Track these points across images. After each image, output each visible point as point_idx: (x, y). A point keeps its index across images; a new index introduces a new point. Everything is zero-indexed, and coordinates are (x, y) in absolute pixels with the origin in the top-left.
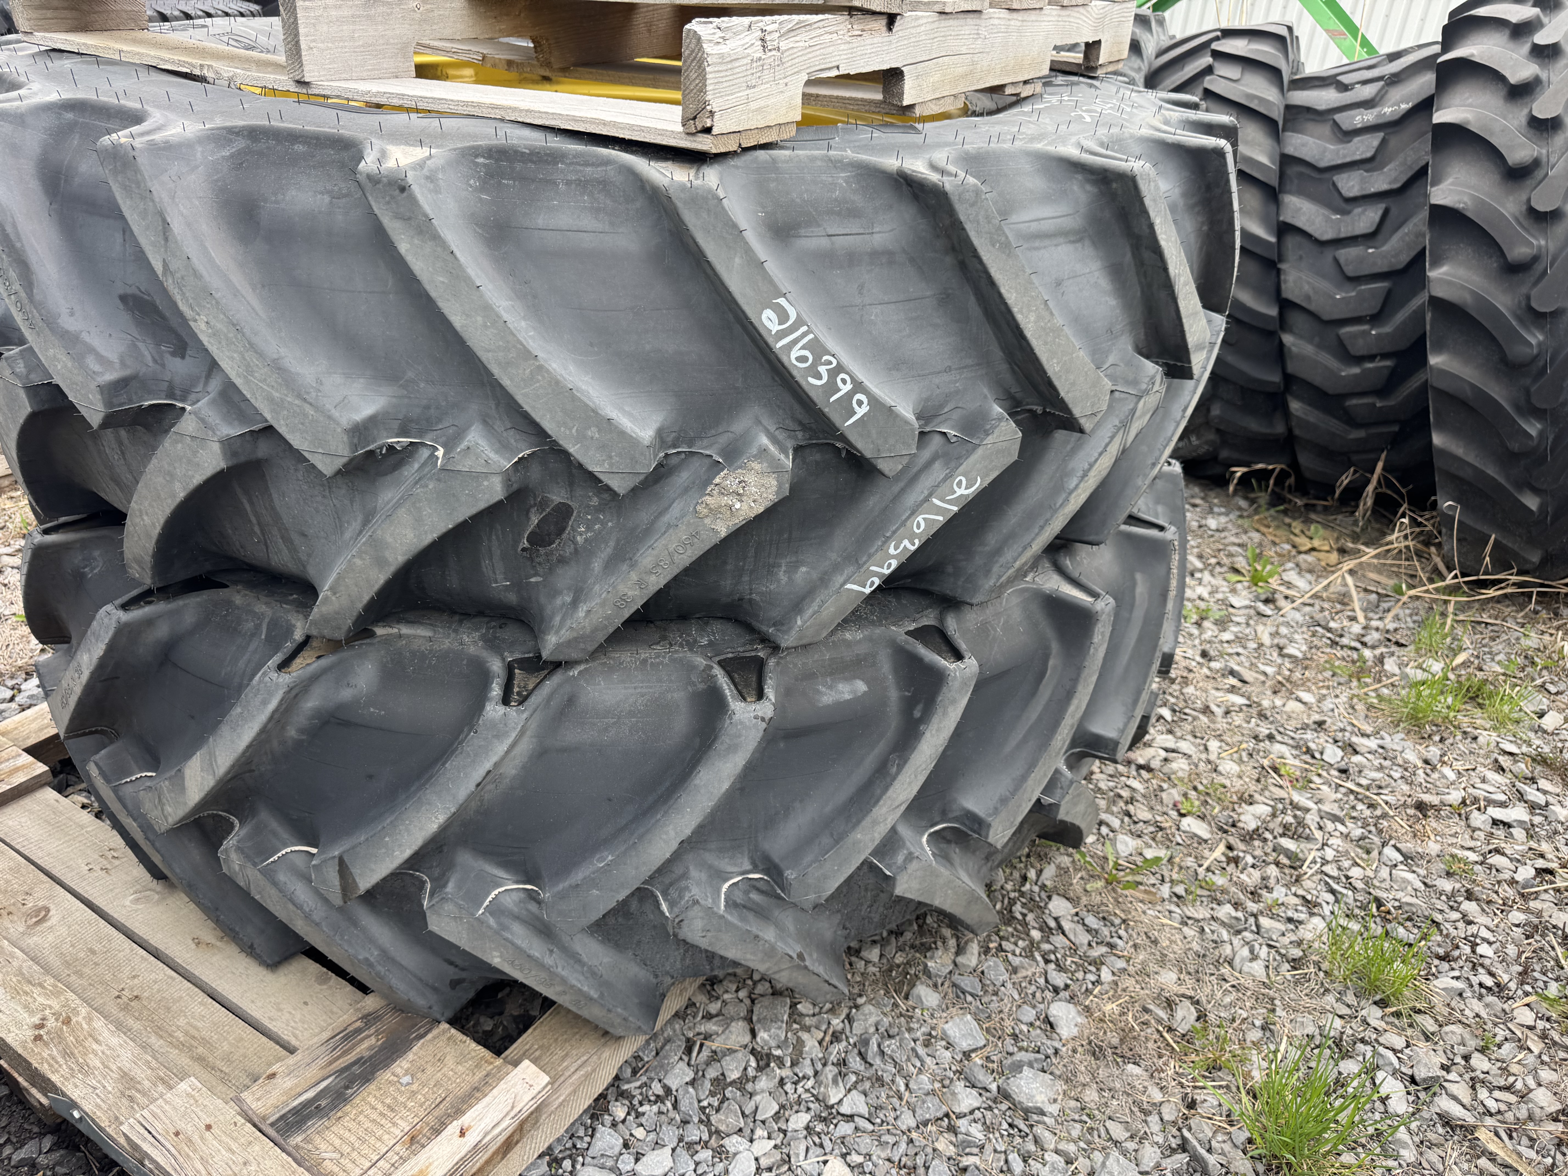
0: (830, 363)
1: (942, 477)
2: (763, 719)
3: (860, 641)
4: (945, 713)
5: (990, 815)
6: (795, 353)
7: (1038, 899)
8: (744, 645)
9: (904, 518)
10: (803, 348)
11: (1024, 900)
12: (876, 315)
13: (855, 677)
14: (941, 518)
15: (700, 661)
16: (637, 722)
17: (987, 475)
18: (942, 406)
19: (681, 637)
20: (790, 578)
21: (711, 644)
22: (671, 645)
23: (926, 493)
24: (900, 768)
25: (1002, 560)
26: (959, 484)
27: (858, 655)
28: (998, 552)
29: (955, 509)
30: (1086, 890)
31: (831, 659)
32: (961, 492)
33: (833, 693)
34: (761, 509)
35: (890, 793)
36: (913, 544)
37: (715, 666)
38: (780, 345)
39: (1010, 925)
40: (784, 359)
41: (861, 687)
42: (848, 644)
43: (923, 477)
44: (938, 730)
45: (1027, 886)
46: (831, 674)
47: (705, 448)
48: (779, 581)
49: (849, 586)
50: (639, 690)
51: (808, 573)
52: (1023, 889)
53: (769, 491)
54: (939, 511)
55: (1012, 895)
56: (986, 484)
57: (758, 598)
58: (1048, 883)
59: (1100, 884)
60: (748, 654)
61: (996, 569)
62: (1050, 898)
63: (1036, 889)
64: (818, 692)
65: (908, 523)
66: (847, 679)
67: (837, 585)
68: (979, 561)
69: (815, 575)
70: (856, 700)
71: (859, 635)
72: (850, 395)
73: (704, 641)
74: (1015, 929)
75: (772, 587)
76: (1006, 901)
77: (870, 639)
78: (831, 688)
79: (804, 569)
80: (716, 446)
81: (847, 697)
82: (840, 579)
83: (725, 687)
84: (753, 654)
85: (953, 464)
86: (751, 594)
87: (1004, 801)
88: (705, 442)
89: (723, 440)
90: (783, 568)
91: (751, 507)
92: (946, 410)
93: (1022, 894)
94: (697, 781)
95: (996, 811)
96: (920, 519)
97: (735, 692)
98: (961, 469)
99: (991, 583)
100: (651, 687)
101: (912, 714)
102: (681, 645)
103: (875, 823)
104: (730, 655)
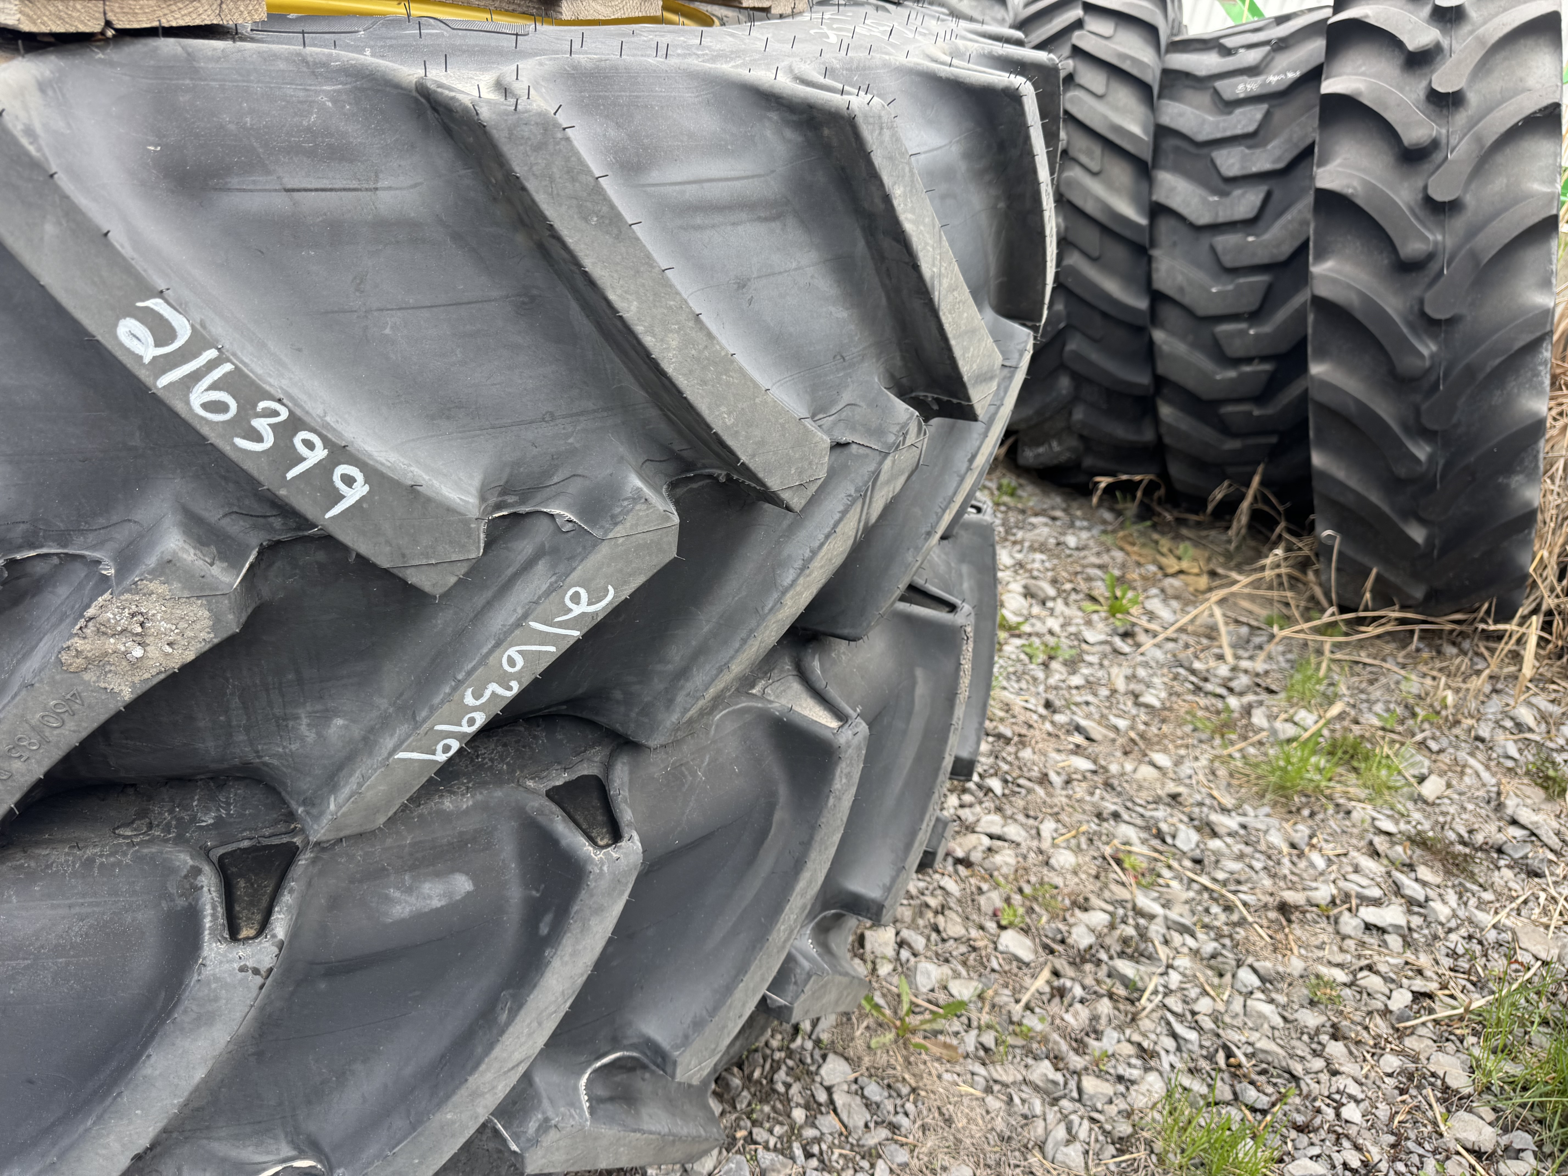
0: (276, 414)
1: (544, 587)
2: (256, 971)
3: (466, 812)
4: (585, 929)
5: (677, 1047)
6: (198, 397)
7: (809, 1061)
8: (276, 822)
9: (485, 650)
10: (214, 387)
11: (790, 1063)
12: (394, 327)
13: (453, 871)
14: (552, 649)
15: (184, 859)
16: (67, 964)
17: (625, 583)
18: (547, 473)
19: (171, 811)
20: (319, 735)
21: (219, 822)
22: (150, 826)
23: (520, 611)
24: (514, 1013)
25: (689, 686)
26: (576, 598)
27: (461, 834)
28: (683, 673)
29: (576, 634)
30: (869, 1047)
31: (412, 845)
32: (583, 608)
33: (413, 900)
34: (190, 656)
35: (497, 1052)
36: (510, 688)
37: (207, 869)
38: (163, 381)
39: (768, 1102)
40: (179, 406)
41: (462, 884)
42: (446, 817)
43: (519, 586)
44: (574, 954)
45: (799, 1041)
46: (413, 868)
47: (93, 548)
48: (302, 739)
49: (401, 755)
50: (77, 910)
51: (346, 727)
52: (793, 1046)
53: (198, 626)
54: (545, 638)
55: (778, 1055)
56: (626, 594)
57: (275, 762)
58: (825, 1037)
59: (890, 1036)
60: (276, 841)
61: (680, 698)
62: (824, 1057)
63: (809, 1045)
64: (388, 899)
65: (491, 660)
66: (438, 875)
67: (385, 753)
68: (658, 685)
69: (357, 732)
70: (452, 907)
71: (467, 802)
72: (325, 468)
73: (209, 820)
74: (774, 1108)
75: (293, 747)
76: (767, 1066)
77: (484, 807)
78: (409, 890)
79: (339, 722)
80: (110, 545)
81: (436, 903)
82: (389, 743)
83: (208, 910)
84: (285, 839)
85: (561, 568)
86: (260, 757)
87: (698, 1025)
88: (91, 538)
89: (122, 534)
90: (305, 721)
91: (167, 654)
92: (556, 479)
93: (790, 1054)
94: (148, 1071)
95: (686, 1041)
96: (512, 652)
97: (222, 920)
98: (575, 576)
99: (674, 718)
100: (98, 904)
101: (536, 927)
102: (167, 829)
103: (476, 1095)
104: (246, 844)
